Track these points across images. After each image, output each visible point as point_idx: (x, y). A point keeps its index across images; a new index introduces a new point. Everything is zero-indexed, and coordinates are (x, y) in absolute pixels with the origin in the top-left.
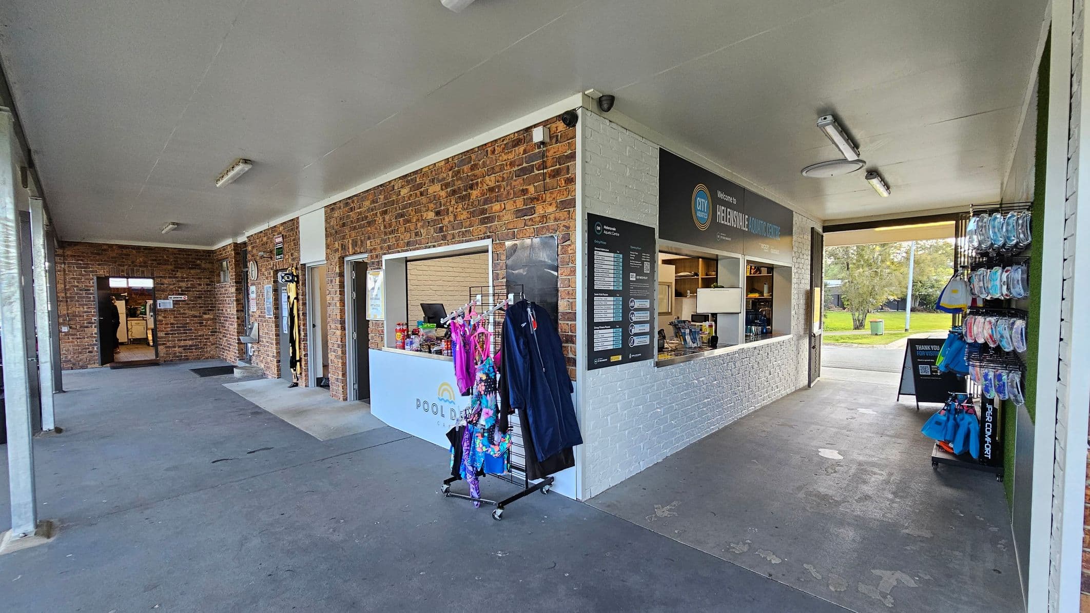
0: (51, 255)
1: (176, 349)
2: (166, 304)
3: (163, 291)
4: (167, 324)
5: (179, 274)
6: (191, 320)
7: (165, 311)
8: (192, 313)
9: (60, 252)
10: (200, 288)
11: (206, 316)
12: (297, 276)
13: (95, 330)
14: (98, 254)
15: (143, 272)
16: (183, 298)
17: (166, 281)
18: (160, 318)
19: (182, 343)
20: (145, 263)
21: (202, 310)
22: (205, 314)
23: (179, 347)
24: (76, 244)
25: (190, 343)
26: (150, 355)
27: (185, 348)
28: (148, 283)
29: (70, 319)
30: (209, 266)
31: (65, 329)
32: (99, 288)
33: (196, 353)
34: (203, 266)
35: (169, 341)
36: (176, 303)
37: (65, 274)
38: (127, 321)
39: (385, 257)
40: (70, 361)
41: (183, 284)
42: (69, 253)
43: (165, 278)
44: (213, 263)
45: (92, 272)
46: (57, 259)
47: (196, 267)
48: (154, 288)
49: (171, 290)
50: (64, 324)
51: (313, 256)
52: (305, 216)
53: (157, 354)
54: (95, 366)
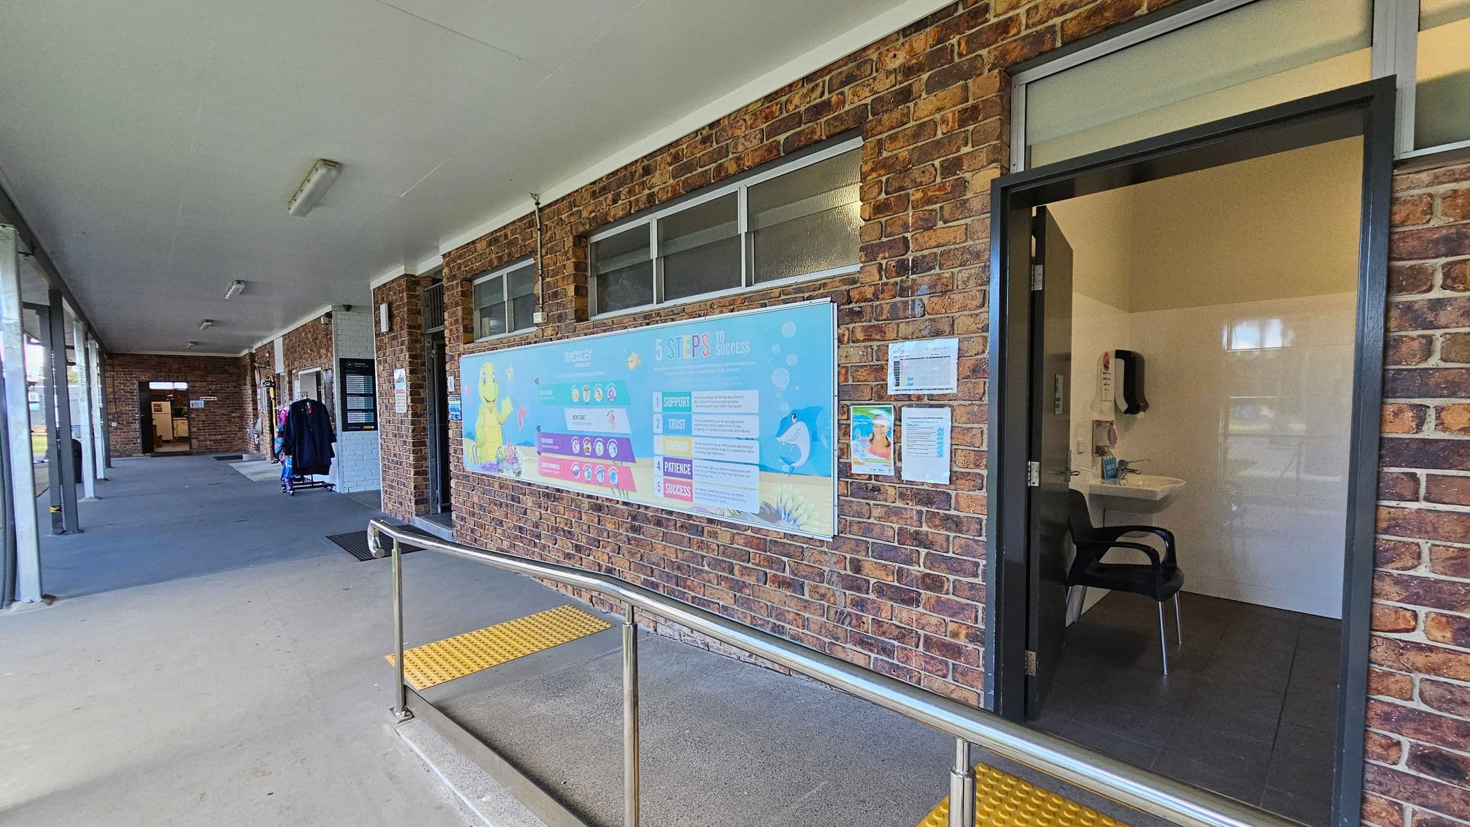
0: (102, 365)
1: (208, 442)
2: (198, 404)
3: (196, 392)
4: (199, 421)
5: (209, 379)
6: (220, 418)
7: (197, 409)
8: (220, 412)
9: (110, 362)
10: (228, 390)
11: (233, 415)
12: (274, 383)
13: (137, 426)
14: (140, 363)
15: (177, 377)
16: (213, 398)
17: (197, 384)
18: (193, 416)
19: (213, 438)
20: (179, 369)
21: (230, 409)
22: (233, 412)
23: (210, 441)
24: (123, 355)
25: (220, 437)
26: (186, 448)
27: (215, 441)
28: (182, 386)
29: (118, 416)
30: (237, 371)
31: (114, 424)
32: (140, 390)
33: (225, 446)
34: (231, 370)
35: (201, 435)
36: (206, 403)
37: (114, 380)
38: (172, 420)
39: (300, 373)
40: (118, 450)
41: (213, 387)
42: (116, 362)
43: (197, 381)
44: (239, 369)
45: (135, 378)
46: (108, 368)
47: (224, 372)
48: (187, 389)
49: (202, 392)
50: (113, 421)
51: (280, 368)
52: (277, 339)
53: (191, 447)
54: (140, 454)
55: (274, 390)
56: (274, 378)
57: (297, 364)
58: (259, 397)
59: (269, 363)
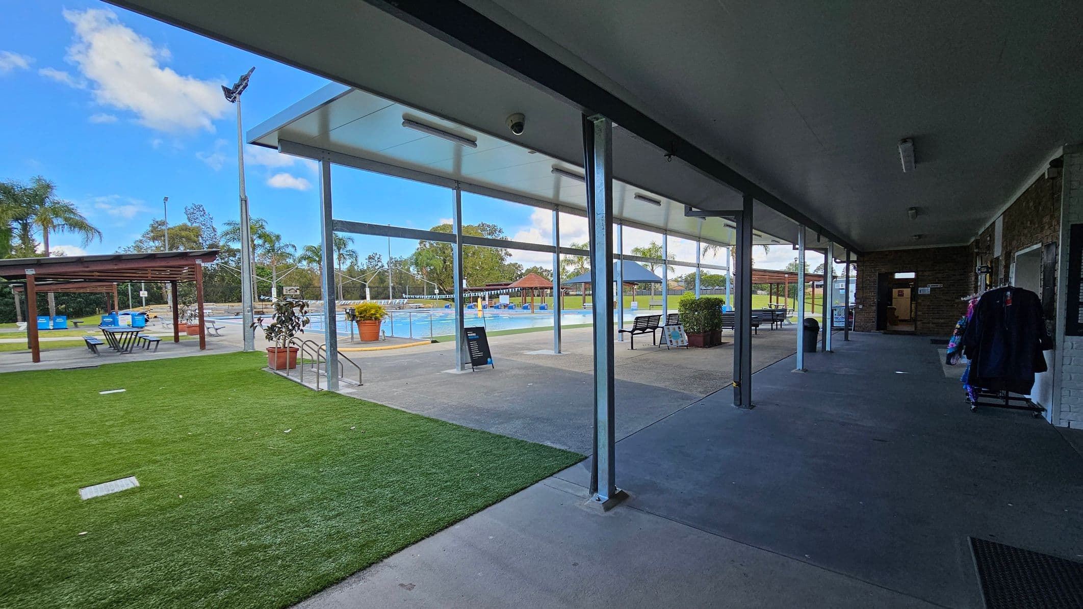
1: (931, 325)
2: (926, 290)
3: (923, 281)
4: (925, 306)
5: (937, 268)
6: (944, 303)
7: (925, 295)
8: (946, 297)
10: (954, 278)
11: (957, 301)
12: (992, 268)
13: (875, 308)
14: (883, 258)
15: (908, 268)
16: (939, 285)
17: (926, 273)
18: (920, 301)
19: (936, 321)
21: (955, 295)
22: (957, 298)
23: (933, 323)
24: (872, 252)
25: (942, 321)
26: (912, 328)
27: (938, 324)
28: (912, 275)
29: (864, 301)
30: (962, 259)
31: (861, 306)
33: (946, 329)
34: (959, 259)
35: (925, 318)
36: (933, 290)
37: (863, 273)
38: (911, 304)
39: (1016, 254)
40: (861, 326)
41: (939, 275)
42: (866, 259)
43: (923, 271)
44: (967, 258)
47: (951, 261)
48: (916, 278)
49: (930, 280)
50: (861, 304)
51: (998, 252)
52: (997, 220)
53: (916, 327)
54: (875, 331)
55: (991, 276)
56: (991, 262)
57: (1014, 243)
58: (979, 284)
59: (990, 248)
